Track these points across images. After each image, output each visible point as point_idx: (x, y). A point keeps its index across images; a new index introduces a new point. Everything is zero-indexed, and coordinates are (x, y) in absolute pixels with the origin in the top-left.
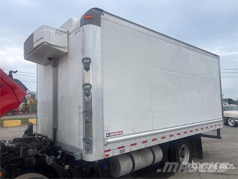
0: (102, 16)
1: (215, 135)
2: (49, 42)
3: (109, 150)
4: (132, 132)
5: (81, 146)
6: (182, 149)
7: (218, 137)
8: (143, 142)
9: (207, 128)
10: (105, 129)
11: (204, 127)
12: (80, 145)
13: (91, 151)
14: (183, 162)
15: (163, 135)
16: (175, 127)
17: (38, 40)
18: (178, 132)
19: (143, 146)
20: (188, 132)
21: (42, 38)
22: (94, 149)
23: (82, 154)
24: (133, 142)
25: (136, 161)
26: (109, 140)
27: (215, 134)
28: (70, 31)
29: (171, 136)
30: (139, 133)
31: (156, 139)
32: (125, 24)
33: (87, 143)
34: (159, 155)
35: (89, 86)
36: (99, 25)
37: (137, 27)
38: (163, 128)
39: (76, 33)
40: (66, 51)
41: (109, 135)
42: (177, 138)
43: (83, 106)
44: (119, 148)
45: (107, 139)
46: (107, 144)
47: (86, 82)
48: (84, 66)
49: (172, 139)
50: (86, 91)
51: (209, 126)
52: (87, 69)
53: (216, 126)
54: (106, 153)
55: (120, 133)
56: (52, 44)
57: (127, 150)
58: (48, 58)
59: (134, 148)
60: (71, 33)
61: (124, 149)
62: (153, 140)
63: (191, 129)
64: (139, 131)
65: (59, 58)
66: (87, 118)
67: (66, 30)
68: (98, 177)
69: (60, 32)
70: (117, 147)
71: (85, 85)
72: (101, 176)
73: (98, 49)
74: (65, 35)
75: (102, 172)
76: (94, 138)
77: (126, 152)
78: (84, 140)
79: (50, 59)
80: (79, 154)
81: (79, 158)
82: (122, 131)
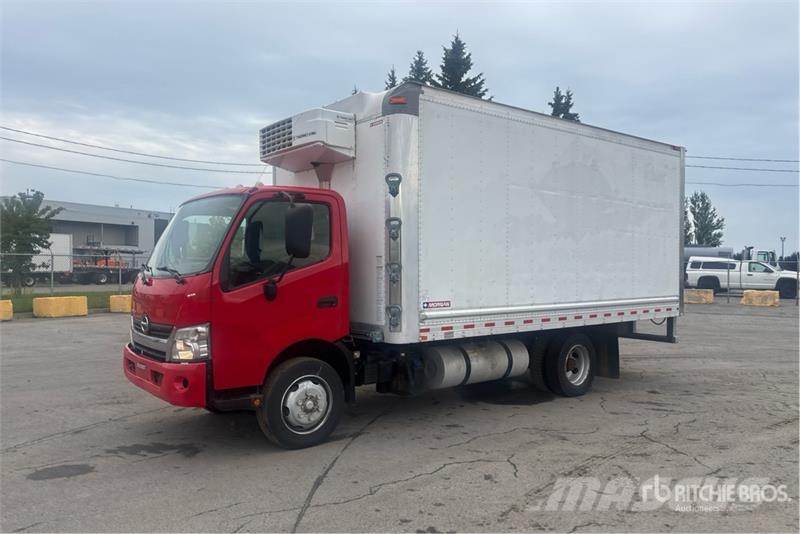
0: (421, 95)
1: (661, 335)
2: (325, 141)
3: (428, 330)
5: (382, 320)
7: (669, 338)
8: (487, 325)
9: (633, 313)
10: (421, 294)
11: (627, 310)
12: (378, 319)
13: (398, 328)
14: (573, 380)
15: (526, 317)
17: (304, 135)
18: (561, 314)
19: (486, 332)
20: (586, 317)
21: (313, 133)
22: (404, 326)
23: (383, 334)
24: (468, 322)
25: (474, 364)
26: (427, 314)
27: (663, 331)
28: (360, 116)
29: (544, 321)
30: (481, 308)
31: (513, 322)
33: (394, 315)
34: (522, 359)
35: (397, 223)
36: (417, 114)
39: (372, 125)
40: (352, 155)
41: (427, 305)
42: (559, 325)
43: (386, 255)
44: (443, 329)
45: (424, 312)
46: (424, 320)
47: (393, 215)
48: (390, 188)
49: (548, 327)
50: (392, 231)
51: (640, 309)
52: (394, 193)
53: (658, 310)
54: (423, 334)
55: (446, 304)
56: (330, 144)
57: (458, 334)
58: (312, 163)
59: (470, 333)
60: (361, 121)
61: (453, 333)
62: (507, 323)
63: (593, 312)
64: (481, 303)
65: (333, 164)
66: (393, 274)
67: (351, 115)
68: (407, 378)
69: (341, 120)
70: (441, 326)
71: (389, 221)
72: (411, 377)
73: (413, 157)
74: (351, 125)
75: (413, 371)
76: (404, 308)
77: (455, 337)
78: (388, 309)
79: (315, 165)
80: (378, 333)
81: (379, 339)
82: (449, 302)
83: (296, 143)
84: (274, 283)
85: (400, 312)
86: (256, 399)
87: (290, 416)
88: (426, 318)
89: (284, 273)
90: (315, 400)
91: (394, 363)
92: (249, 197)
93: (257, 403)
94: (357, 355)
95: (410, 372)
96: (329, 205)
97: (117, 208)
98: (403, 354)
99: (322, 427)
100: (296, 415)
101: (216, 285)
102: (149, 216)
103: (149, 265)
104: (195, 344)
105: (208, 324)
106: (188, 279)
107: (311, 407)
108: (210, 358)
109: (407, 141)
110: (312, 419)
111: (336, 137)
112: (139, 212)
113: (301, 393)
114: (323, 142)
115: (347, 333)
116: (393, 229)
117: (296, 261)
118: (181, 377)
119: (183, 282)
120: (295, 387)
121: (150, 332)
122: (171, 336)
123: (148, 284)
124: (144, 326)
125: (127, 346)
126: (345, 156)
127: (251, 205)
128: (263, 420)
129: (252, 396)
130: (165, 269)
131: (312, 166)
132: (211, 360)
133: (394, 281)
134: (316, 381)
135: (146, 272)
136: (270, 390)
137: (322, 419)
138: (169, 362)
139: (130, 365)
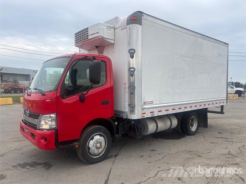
0: (143, 17)
1: (219, 111)
2: (103, 36)
3: (145, 113)
4: (159, 103)
5: (127, 109)
6: (192, 120)
7: (222, 112)
8: (166, 110)
9: (213, 104)
10: (142, 99)
11: (211, 103)
12: (125, 109)
13: (134, 113)
14: (192, 129)
15: (180, 107)
16: (189, 101)
17: (94, 34)
18: (190, 105)
19: (166, 113)
20: (198, 106)
21: (98, 33)
22: (136, 112)
23: (127, 115)
24: (160, 109)
25: (159, 125)
28: (116, 26)
29: (185, 108)
30: (164, 104)
31: (175, 109)
32: (157, 22)
33: (132, 107)
34: (175, 122)
35: (133, 69)
36: (141, 24)
37: (166, 24)
38: (180, 101)
39: (122, 29)
40: (113, 42)
41: (145, 103)
42: (190, 109)
43: (128, 83)
44: (151, 112)
45: (144, 106)
46: (144, 109)
47: (131, 66)
48: (130, 55)
49: (186, 110)
50: (131, 73)
51: (214, 102)
52: (132, 57)
53: (220, 103)
54: (143, 115)
55: (152, 103)
56: (105, 37)
58: (96, 46)
59: (160, 114)
60: (116, 29)
61: (154, 114)
62: (173, 110)
63: (200, 104)
64: (164, 102)
65: (105, 47)
66: (132, 91)
67: (113, 26)
68: (135, 132)
69: (109, 28)
70: (149, 112)
71: (130, 69)
72: (137, 132)
73: (140, 43)
74: (113, 30)
75: (138, 129)
76: (136, 104)
77: (155, 115)
78: (129, 105)
79: (97, 47)
80: (125, 115)
81: (125, 117)
82: (153, 102)
83: (89, 38)
84: (84, 95)
85: (135, 106)
86: (76, 145)
87: (91, 151)
88: (145, 108)
89: (89, 90)
90: (100, 143)
91: (130, 126)
92: (73, 58)
93: (77, 146)
94: (116, 123)
95: (136, 130)
96: (105, 62)
97: (23, 69)
98: (133, 122)
99: (103, 154)
100: (93, 150)
101: (59, 96)
102: (34, 72)
103: (30, 88)
104: (50, 122)
105: (55, 113)
106: (46, 94)
107: (99, 146)
108: (57, 128)
109: (138, 35)
110: (100, 151)
111: (107, 34)
112: (31, 70)
113: (95, 140)
114: (101, 36)
115: (113, 115)
116: (132, 72)
117: (94, 85)
118: (43, 137)
119: (44, 95)
120: (92, 139)
121: (30, 116)
122: (39, 118)
123: (29, 95)
124: (27, 113)
125: (21, 121)
126: (111, 43)
127: (73, 62)
128: (79, 153)
129: (75, 143)
130: (36, 89)
131: (96, 48)
132: (57, 129)
133: (132, 93)
134: (101, 135)
135: (29, 90)
136: (82, 141)
137: (103, 151)
138: (38, 130)
139: (22, 129)
